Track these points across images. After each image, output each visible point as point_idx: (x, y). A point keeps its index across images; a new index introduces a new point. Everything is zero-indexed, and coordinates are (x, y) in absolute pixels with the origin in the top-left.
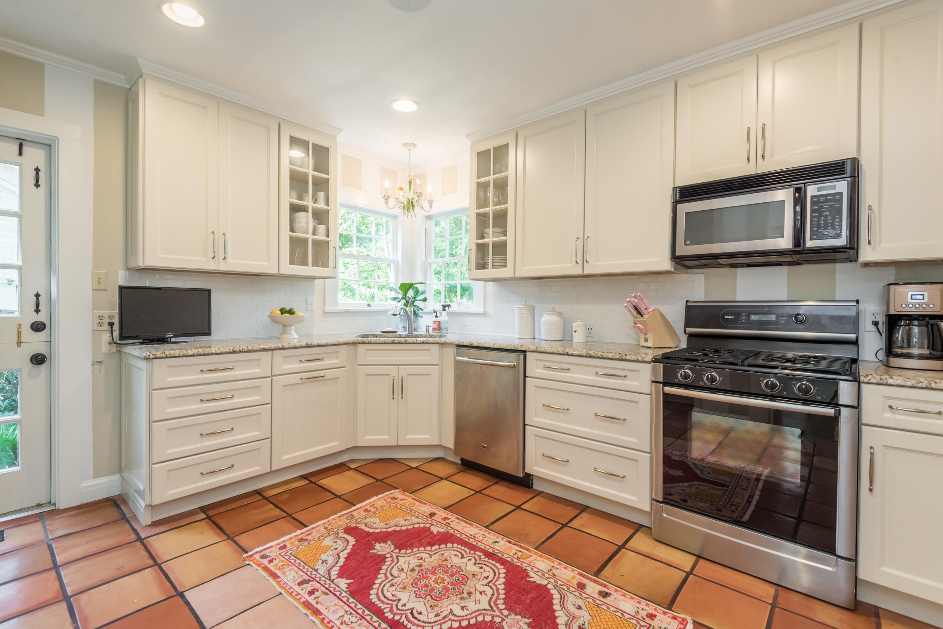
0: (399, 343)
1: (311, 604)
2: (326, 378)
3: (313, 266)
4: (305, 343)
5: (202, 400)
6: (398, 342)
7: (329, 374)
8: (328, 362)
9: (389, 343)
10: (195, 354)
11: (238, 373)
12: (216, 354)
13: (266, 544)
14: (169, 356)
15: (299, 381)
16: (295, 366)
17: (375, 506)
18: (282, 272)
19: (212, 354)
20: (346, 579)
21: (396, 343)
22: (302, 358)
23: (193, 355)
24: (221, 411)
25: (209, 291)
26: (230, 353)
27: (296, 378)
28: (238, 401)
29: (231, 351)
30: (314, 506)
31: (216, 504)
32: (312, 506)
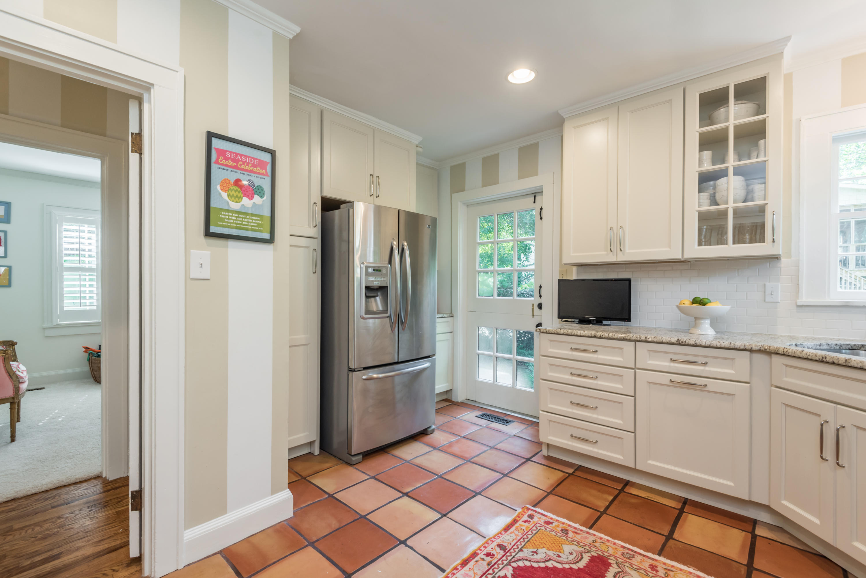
0: (833, 363)
1: (474, 558)
2: (706, 389)
3: (734, 243)
4: (676, 340)
5: (571, 373)
6: (831, 361)
7: (712, 385)
8: (712, 369)
9: (816, 361)
10: (565, 334)
11: (601, 357)
12: (580, 336)
13: (547, 512)
14: (548, 332)
15: (668, 383)
16: (664, 364)
17: (671, 573)
18: (688, 255)
19: (577, 336)
20: (512, 575)
21: (827, 363)
22: (674, 357)
23: (563, 334)
24: (588, 388)
25: (629, 281)
26: (591, 337)
27: (665, 378)
28: (601, 383)
29: (593, 335)
30: (634, 524)
31: (590, 470)
32: (631, 523)
